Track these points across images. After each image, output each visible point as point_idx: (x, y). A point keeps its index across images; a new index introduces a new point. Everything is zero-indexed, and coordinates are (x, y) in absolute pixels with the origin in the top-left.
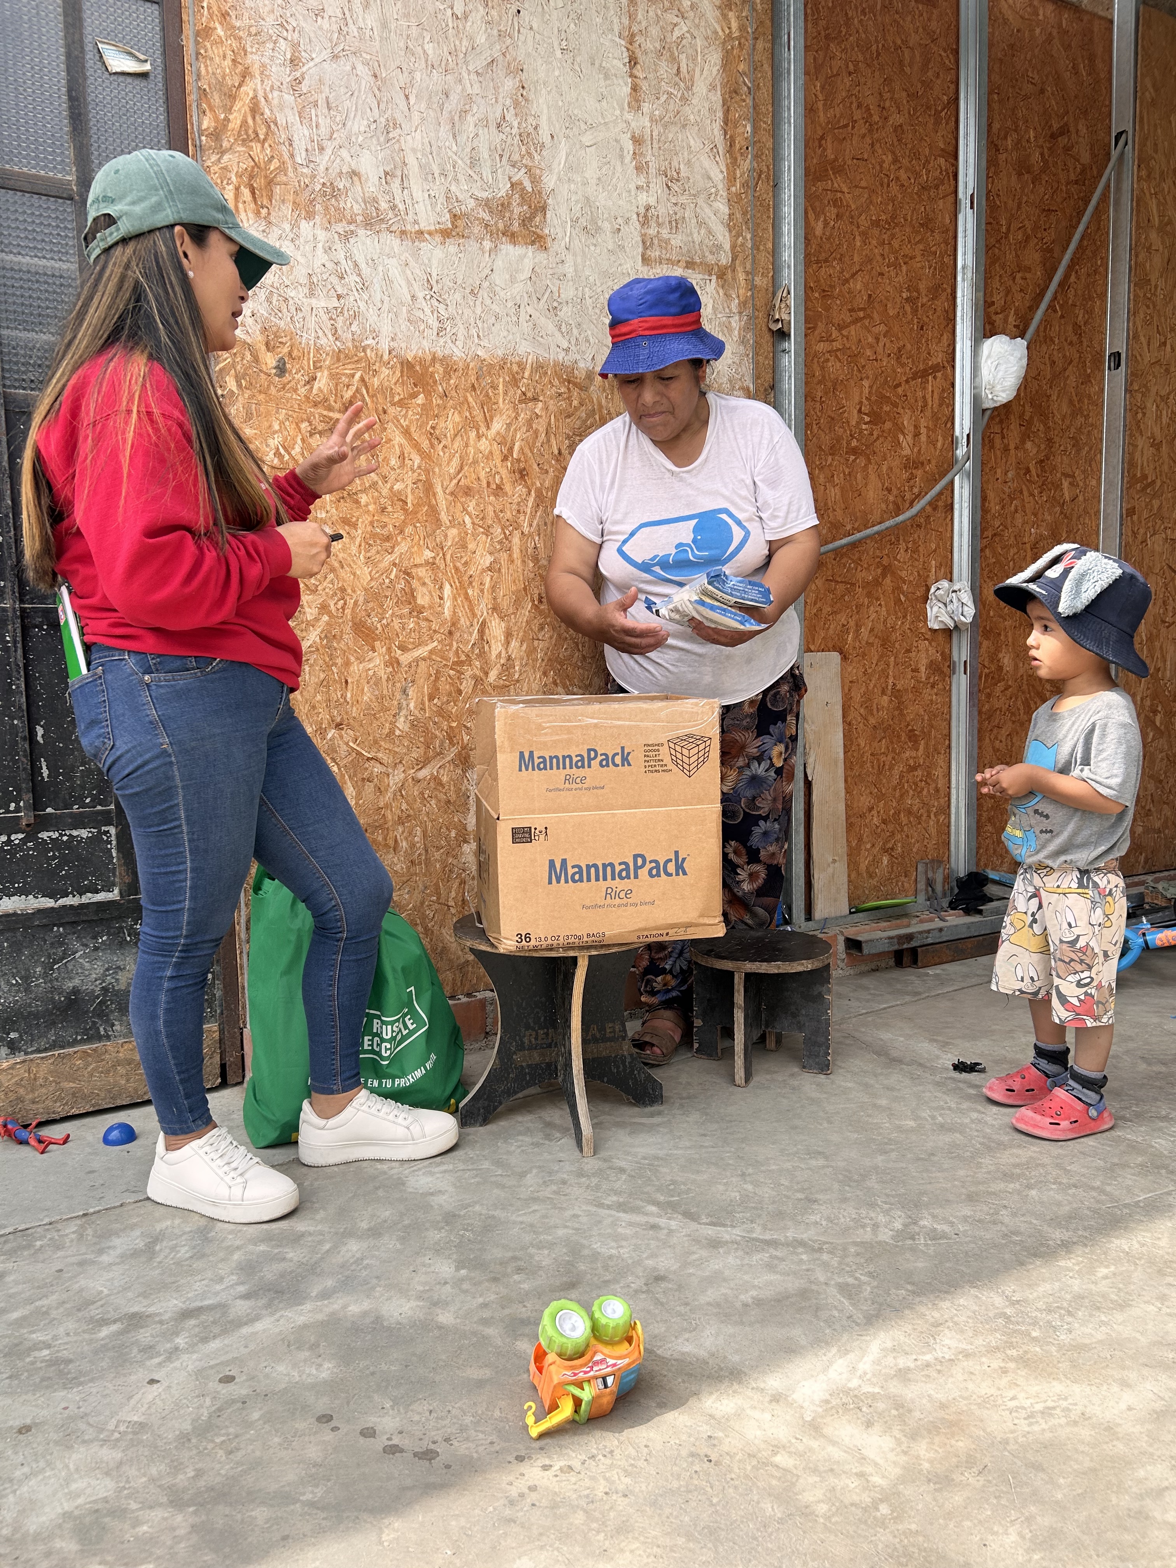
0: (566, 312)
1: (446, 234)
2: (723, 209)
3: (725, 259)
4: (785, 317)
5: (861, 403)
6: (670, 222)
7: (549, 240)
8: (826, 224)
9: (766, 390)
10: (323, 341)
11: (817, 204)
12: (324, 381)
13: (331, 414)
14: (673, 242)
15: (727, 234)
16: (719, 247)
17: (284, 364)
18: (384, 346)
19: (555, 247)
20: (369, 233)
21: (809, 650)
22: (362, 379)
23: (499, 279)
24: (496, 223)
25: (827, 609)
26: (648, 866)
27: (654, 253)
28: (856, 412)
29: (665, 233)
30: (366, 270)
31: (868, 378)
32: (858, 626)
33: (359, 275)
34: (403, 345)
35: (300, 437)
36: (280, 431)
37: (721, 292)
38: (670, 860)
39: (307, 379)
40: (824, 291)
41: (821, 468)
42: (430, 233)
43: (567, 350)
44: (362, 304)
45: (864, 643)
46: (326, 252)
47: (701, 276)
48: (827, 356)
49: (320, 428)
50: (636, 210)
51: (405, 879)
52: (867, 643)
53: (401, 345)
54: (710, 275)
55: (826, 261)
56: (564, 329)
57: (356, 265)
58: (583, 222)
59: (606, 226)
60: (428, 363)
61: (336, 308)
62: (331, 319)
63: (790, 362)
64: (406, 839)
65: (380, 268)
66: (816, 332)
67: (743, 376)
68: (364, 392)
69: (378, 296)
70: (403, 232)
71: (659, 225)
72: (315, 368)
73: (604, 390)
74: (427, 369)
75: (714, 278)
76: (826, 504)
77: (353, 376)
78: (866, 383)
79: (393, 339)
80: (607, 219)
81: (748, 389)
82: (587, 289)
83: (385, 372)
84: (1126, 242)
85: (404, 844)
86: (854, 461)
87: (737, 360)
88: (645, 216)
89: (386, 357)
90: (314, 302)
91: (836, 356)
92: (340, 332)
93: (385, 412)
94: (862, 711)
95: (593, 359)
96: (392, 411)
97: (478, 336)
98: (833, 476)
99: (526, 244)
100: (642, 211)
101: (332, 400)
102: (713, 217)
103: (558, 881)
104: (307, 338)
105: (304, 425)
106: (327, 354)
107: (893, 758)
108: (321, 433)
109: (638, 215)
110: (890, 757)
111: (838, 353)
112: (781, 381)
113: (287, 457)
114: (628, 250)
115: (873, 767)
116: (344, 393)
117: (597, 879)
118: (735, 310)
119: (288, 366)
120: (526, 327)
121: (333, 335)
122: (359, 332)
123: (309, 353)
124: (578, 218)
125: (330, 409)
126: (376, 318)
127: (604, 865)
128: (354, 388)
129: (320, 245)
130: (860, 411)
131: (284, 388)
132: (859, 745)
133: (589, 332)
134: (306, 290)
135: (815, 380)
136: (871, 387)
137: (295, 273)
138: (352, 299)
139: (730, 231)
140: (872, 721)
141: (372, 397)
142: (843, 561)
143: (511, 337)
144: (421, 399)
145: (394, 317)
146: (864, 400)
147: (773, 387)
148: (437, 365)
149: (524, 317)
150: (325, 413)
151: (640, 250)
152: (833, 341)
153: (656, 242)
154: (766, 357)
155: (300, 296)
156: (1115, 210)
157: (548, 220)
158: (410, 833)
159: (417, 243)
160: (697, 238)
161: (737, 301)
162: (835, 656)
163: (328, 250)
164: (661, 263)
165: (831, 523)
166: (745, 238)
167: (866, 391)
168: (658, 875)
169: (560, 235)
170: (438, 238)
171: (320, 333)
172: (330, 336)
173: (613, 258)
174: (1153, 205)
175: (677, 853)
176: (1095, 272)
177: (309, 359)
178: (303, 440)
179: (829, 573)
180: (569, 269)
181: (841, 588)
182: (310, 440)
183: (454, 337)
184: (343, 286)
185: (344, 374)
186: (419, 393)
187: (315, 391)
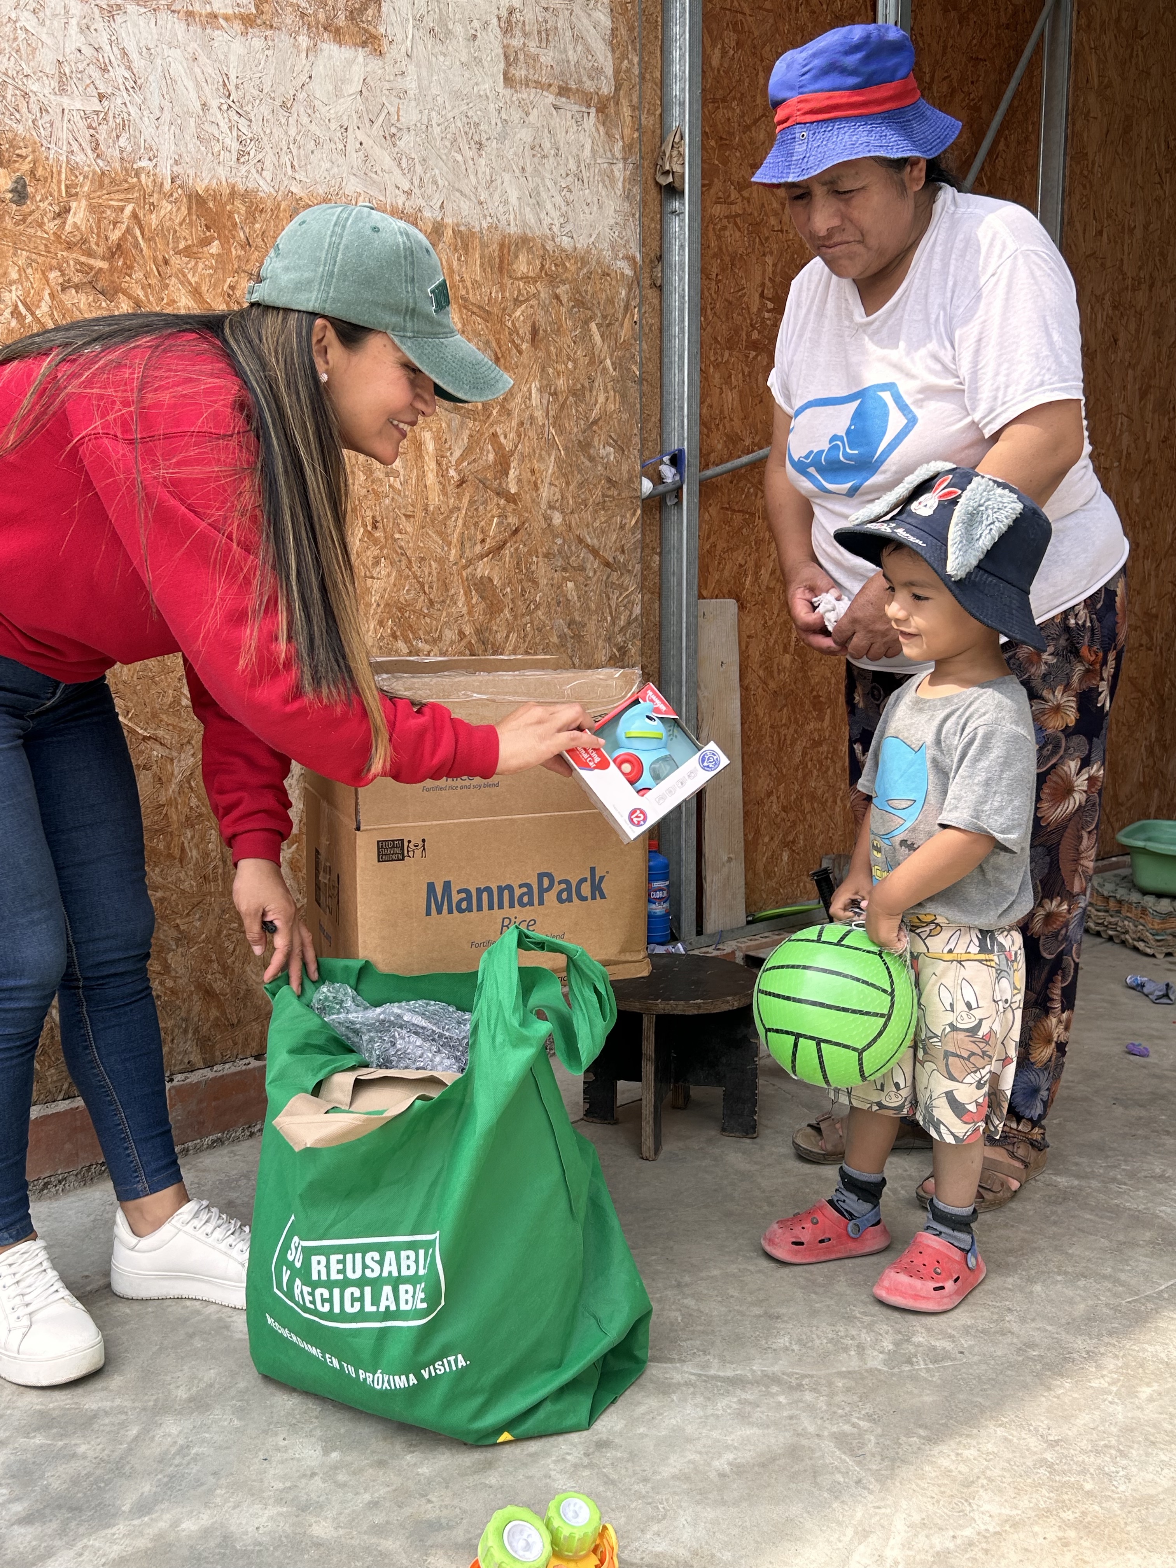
0: (406, 142)
1: (248, 21)
2: (606, 21)
3: (607, 88)
4: (677, 168)
5: (763, 285)
6: (539, 32)
7: (385, 42)
8: (724, 53)
9: (651, 261)
10: (79, 158)
11: (714, 26)
12: (81, 214)
13: (92, 261)
14: (542, 59)
15: (609, 54)
16: (599, 71)
17: (24, 186)
18: (165, 171)
19: (393, 53)
20: (143, 10)
21: (701, 596)
22: (135, 215)
23: (320, 89)
24: (315, 14)
25: (721, 545)
26: (557, 888)
27: (520, 72)
28: (757, 295)
29: (532, 46)
30: (138, 63)
31: (771, 253)
32: (758, 566)
33: (129, 68)
34: (191, 172)
35: (47, 292)
36: (19, 281)
37: (601, 129)
38: (585, 880)
39: (57, 209)
40: (721, 138)
41: (717, 366)
42: (227, 18)
43: (408, 193)
44: (133, 110)
45: (764, 588)
46: (82, 31)
47: (577, 108)
48: (725, 221)
49: (76, 280)
50: (496, 12)
51: (195, 900)
52: (768, 588)
53: (186, 171)
54: (589, 106)
55: (724, 100)
56: (404, 165)
57: (124, 53)
58: (429, 22)
59: (459, 30)
60: (224, 199)
61: (97, 113)
62: (90, 127)
63: (682, 228)
64: (197, 846)
65: (159, 61)
66: (712, 191)
67: (627, 241)
68: (138, 232)
69: (155, 101)
70: (190, 14)
71: (525, 35)
72: (69, 195)
73: (456, 250)
74: (224, 206)
75: (593, 110)
76: (722, 412)
77: (122, 209)
78: (769, 260)
79: (177, 163)
80: (460, 21)
81: (634, 258)
82: (434, 114)
83: (167, 207)
84: (1061, 105)
85: (194, 853)
86: (755, 358)
87: (620, 220)
88: (509, 21)
89: (167, 186)
90: (65, 101)
91: (736, 223)
92: (102, 147)
93: (166, 262)
94: (761, 673)
95: (442, 207)
96: (176, 261)
97: (292, 166)
98: (730, 377)
99: (355, 44)
100: (504, 13)
101: (93, 240)
102: (593, 31)
103: (439, 912)
104: (56, 153)
105: (53, 275)
106: (86, 177)
107: (796, 731)
108: (77, 287)
109: (499, 19)
110: (791, 730)
111: (738, 220)
112: (670, 250)
113: (29, 319)
114: (485, 64)
115: (772, 743)
116: (109, 234)
117: (491, 907)
118: (618, 155)
119: (30, 190)
120: (355, 158)
121: (94, 150)
122: (129, 149)
123: (59, 173)
124: (422, 17)
125: (90, 254)
126: (152, 130)
127: (499, 887)
128: (124, 227)
129: (74, 22)
130: (762, 295)
131: (24, 220)
132: (757, 715)
133: (437, 171)
134: (54, 84)
135: (711, 252)
136: (775, 265)
137: (38, 58)
138: (119, 101)
139: (613, 51)
140: (772, 685)
141: (148, 240)
142: (741, 484)
143: (335, 170)
144: (215, 248)
145: (177, 131)
146: (767, 281)
147: (660, 258)
148: (238, 203)
149: (352, 145)
150: (83, 259)
151: (502, 66)
152: (732, 203)
153: (521, 57)
154: (652, 219)
155: (46, 92)
156: (1050, 66)
157: (384, 16)
158: (202, 839)
159: (209, 31)
160: (572, 57)
161: (621, 143)
162: (731, 605)
163: (85, 29)
164: (527, 86)
165: (726, 435)
166: (630, 62)
167: (770, 269)
168: (569, 899)
169: (399, 37)
170: (238, 26)
171: (75, 147)
172: (89, 152)
173: (467, 75)
174: (1093, 60)
175: (593, 870)
176: (1027, 139)
177: (59, 182)
178: (52, 296)
179: (725, 499)
180: (410, 83)
181: (738, 518)
182: (62, 296)
183: (259, 165)
184: (107, 81)
185: (110, 207)
186: (213, 239)
187: (68, 228)
